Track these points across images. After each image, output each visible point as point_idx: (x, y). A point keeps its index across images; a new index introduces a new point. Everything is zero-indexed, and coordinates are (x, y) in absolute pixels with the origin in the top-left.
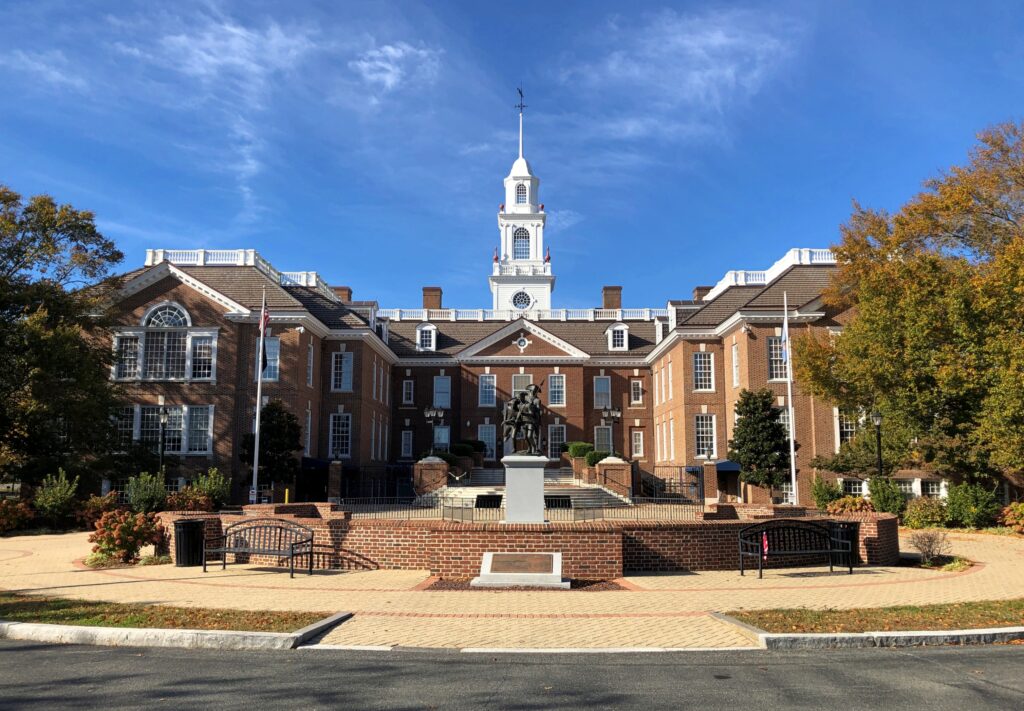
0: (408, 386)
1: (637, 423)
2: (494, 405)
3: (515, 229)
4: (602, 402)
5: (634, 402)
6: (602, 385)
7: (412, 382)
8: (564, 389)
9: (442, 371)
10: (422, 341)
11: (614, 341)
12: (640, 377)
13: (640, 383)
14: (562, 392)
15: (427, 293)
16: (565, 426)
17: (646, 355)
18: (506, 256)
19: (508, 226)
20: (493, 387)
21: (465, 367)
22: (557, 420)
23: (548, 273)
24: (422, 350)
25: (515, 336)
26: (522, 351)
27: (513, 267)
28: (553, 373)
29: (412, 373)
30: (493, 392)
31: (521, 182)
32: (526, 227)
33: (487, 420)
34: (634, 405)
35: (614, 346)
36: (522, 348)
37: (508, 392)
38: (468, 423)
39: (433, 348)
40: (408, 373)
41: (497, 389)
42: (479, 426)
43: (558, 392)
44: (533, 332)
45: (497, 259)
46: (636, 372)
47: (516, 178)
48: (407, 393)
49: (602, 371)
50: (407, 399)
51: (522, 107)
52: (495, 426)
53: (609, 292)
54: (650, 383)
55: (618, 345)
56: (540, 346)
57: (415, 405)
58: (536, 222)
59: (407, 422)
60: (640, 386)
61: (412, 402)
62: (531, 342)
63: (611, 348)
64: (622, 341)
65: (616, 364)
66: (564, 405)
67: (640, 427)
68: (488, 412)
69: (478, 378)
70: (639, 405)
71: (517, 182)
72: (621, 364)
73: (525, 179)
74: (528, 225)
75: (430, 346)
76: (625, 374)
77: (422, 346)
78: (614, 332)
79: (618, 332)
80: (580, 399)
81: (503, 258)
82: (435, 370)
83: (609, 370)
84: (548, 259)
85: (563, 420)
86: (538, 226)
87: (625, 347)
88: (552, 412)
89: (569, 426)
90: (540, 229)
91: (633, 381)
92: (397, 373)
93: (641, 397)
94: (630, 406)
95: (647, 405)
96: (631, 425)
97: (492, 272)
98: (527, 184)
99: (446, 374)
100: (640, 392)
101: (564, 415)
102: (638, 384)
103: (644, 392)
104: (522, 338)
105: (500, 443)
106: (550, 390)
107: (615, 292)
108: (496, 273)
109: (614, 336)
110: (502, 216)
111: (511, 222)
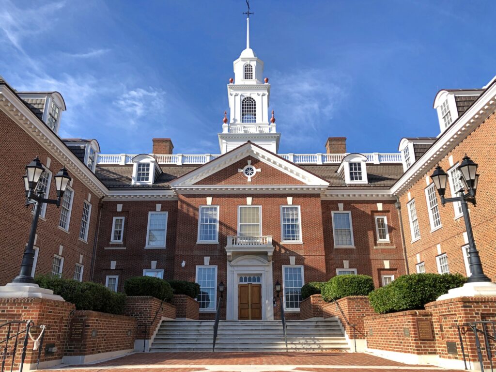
0: (118, 224)
1: (387, 265)
2: (216, 241)
3: (243, 98)
4: (344, 241)
5: (380, 241)
6: (342, 220)
7: (123, 218)
8: (300, 222)
9: (159, 207)
10: (139, 175)
11: (351, 174)
12: (384, 212)
13: (385, 218)
14: (297, 226)
15: (156, 143)
16: (302, 267)
17: (391, 187)
18: (235, 120)
19: (236, 95)
20: (215, 220)
21: (183, 198)
22: (292, 259)
23: (274, 131)
24: (138, 184)
25: (242, 163)
26: (249, 180)
27: (240, 128)
28: (286, 204)
29: (123, 207)
30: (215, 227)
31: (248, 62)
32: (252, 96)
33: (207, 259)
34: (380, 244)
35: (352, 179)
36: (249, 177)
37: (233, 226)
38: (183, 264)
39: (150, 181)
40: (120, 208)
41: (220, 223)
42: (197, 267)
43: (293, 226)
44: (262, 160)
45: (226, 121)
46: (380, 207)
47: (244, 60)
48: (116, 232)
49: (341, 206)
50: (115, 238)
51: (248, 14)
52: (216, 267)
53: (334, 143)
54: (395, 218)
55: (356, 179)
56: (270, 173)
57: (124, 245)
58: (261, 93)
59: (113, 265)
60: (386, 222)
61: (121, 241)
62: (259, 170)
63: (348, 180)
64: (360, 173)
65: (357, 198)
66: (301, 241)
67: (390, 270)
68: (208, 249)
69: (197, 209)
70: (386, 244)
71: (245, 62)
72: (363, 198)
73: (251, 60)
74: (254, 95)
75: (147, 179)
76: (367, 209)
77: (138, 180)
78: (351, 164)
79: (355, 164)
80: (320, 234)
81: (232, 121)
82: (150, 205)
83: (348, 204)
84: (274, 121)
85: (300, 260)
86: (264, 95)
87: (365, 180)
88: (286, 249)
89: (307, 268)
90: (265, 98)
91: (377, 217)
92: (105, 208)
93: (388, 236)
94: (376, 244)
95: (396, 243)
96: (380, 267)
97: (222, 130)
98: (254, 64)
99: (162, 210)
100: (386, 229)
101: (301, 253)
102: (383, 220)
103: (391, 229)
104: (249, 166)
105: (222, 289)
106: (282, 223)
107: (340, 143)
108: (225, 131)
109: (351, 169)
110: (231, 88)
111: (240, 93)
